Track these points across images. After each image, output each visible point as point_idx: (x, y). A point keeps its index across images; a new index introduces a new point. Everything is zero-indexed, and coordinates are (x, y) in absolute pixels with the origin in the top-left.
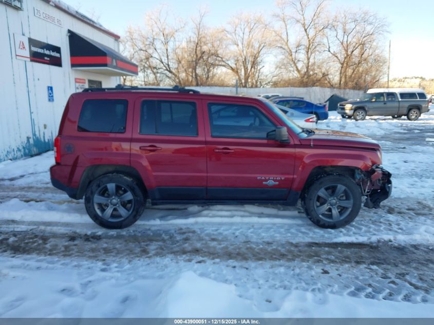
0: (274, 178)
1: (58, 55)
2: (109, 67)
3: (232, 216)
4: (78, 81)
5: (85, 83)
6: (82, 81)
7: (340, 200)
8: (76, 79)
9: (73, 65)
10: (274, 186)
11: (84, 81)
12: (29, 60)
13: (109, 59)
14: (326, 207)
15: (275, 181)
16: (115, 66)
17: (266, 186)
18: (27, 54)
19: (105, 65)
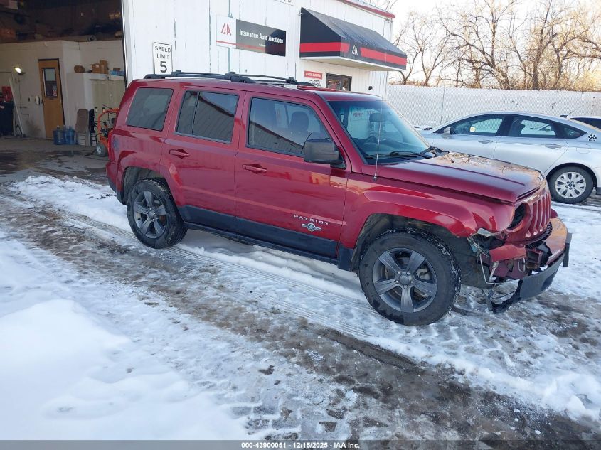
0: (315, 219)
1: (281, 41)
2: (343, 57)
3: (281, 266)
4: (309, 74)
5: (321, 78)
6: (318, 75)
7: (419, 279)
8: (305, 72)
9: (302, 54)
10: (316, 233)
11: (320, 76)
12: (235, 46)
13: (343, 46)
14: (393, 284)
15: (317, 224)
16: (356, 55)
17: (306, 230)
18: (233, 39)
19: (337, 54)
